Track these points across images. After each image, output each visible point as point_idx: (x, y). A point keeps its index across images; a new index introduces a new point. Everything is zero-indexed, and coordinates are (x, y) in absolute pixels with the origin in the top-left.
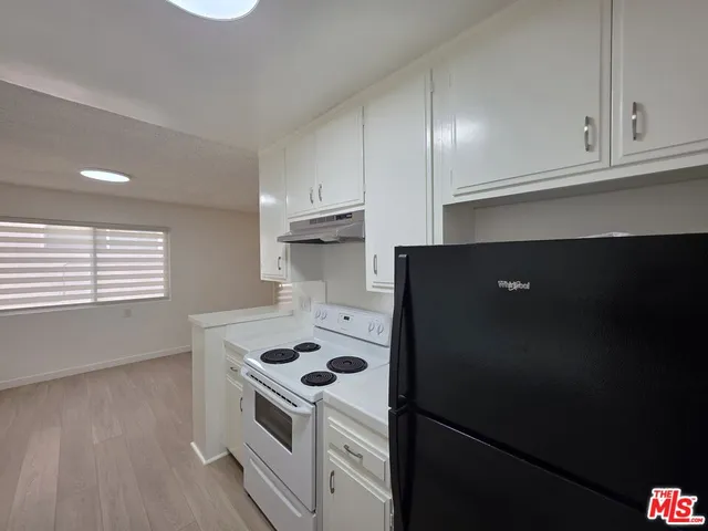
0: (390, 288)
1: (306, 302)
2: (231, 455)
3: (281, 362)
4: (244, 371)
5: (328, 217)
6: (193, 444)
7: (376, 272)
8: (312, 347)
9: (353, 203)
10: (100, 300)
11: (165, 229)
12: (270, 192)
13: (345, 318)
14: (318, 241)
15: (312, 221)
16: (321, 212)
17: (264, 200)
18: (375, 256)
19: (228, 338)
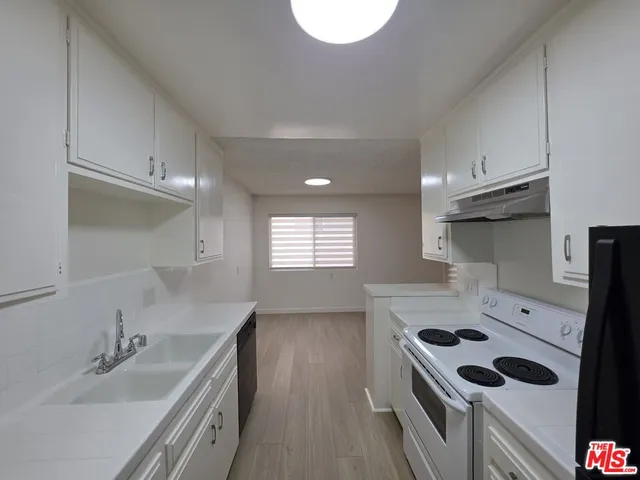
0: (583, 281)
1: (473, 284)
2: (394, 413)
3: (439, 344)
4: (403, 342)
5: (494, 192)
6: (366, 390)
7: (568, 258)
8: (478, 336)
9: (532, 170)
10: (317, 265)
11: (354, 215)
12: (432, 172)
13: (523, 311)
14: (484, 219)
15: (476, 198)
16: (486, 187)
17: (427, 181)
18: (568, 238)
19: (393, 308)
